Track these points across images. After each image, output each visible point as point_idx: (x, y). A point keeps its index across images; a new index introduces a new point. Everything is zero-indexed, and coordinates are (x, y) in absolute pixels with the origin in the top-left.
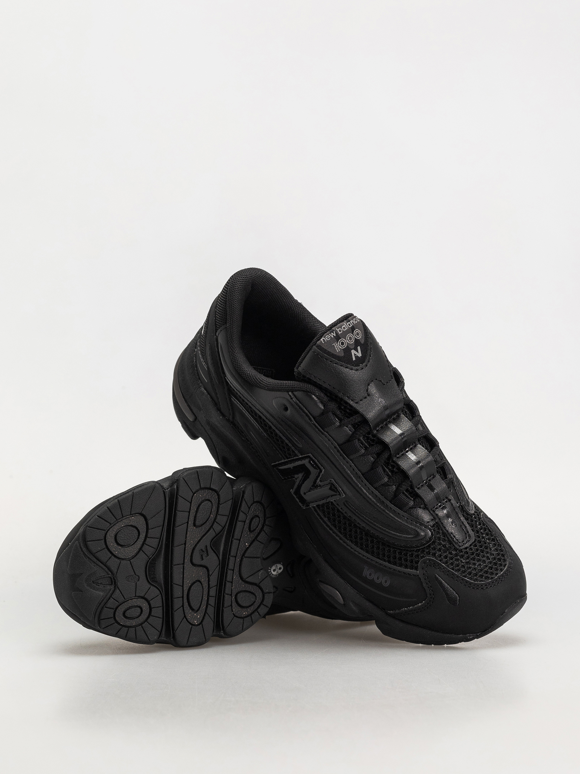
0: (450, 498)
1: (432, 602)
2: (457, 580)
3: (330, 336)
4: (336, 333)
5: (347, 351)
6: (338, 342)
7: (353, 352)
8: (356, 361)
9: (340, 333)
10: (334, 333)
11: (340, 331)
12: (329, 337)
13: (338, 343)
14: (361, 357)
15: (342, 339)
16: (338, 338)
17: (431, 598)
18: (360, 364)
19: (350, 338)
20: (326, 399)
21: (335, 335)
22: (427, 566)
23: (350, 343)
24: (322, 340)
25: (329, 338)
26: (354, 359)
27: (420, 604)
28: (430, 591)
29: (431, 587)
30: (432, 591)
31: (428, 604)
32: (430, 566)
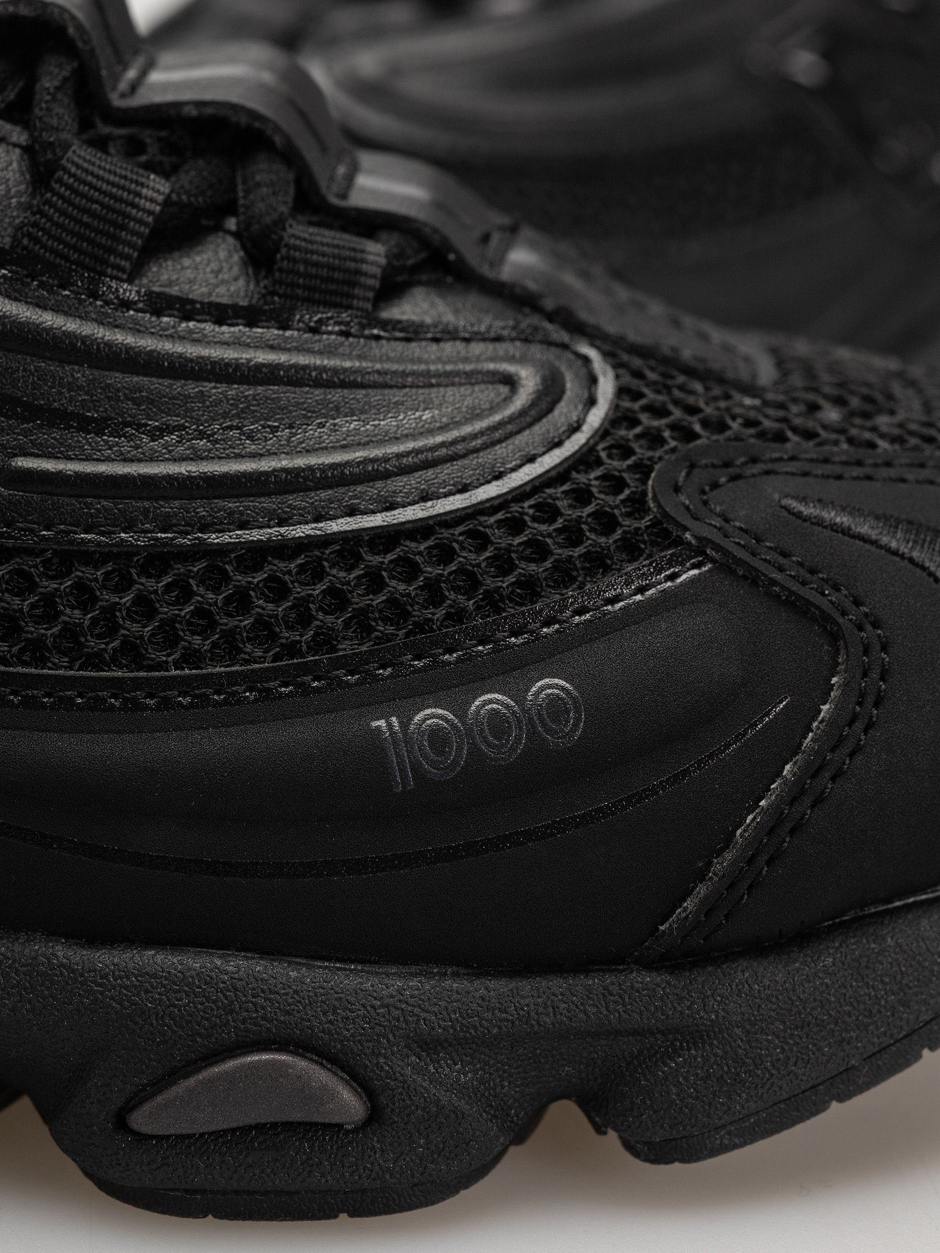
1: (885, 648)
17: (860, 628)
22: (704, 491)
27: (825, 708)
28: (827, 595)
29: (812, 572)
30: (836, 588)
31: (865, 674)
32: (715, 486)
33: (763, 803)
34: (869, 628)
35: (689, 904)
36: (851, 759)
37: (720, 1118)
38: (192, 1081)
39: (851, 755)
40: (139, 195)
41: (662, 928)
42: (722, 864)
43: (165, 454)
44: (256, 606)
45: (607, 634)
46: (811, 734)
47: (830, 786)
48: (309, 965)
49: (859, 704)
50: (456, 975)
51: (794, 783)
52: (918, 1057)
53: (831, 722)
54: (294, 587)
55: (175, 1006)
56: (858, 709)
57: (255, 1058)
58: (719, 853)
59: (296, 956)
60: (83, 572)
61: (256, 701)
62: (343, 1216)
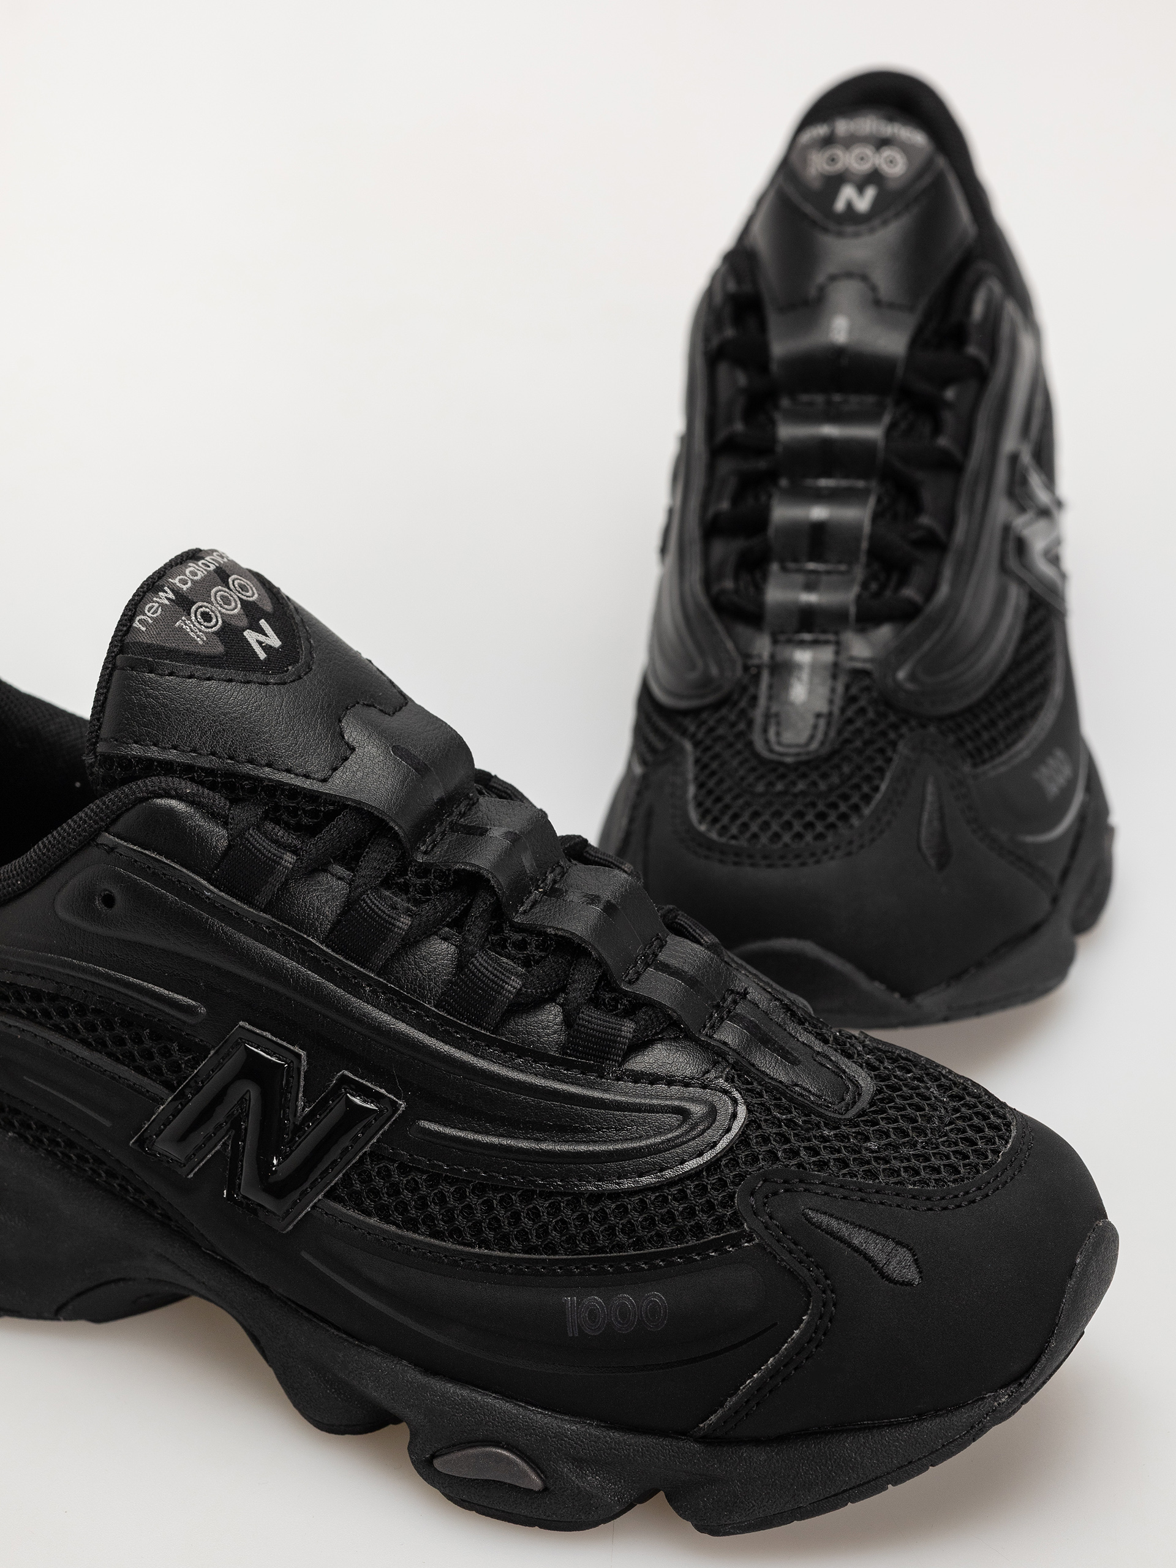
0: (739, 987)
1: (834, 1305)
2: (882, 1203)
3: (158, 603)
4: (173, 591)
5: (230, 634)
6: (189, 614)
7: (251, 636)
8: (269, 659)
9: (185, 588)
10: (167, 593)
11: (185, 582)
12: (156, 605)
13: (193, 618)
14: (281, 647)
15: (200, 604)
16: (183, 602)
17: (824, 1292)
18: (287, 667)
19: (226, 600)
20: (218, 800)
21: (171, 596)
22: (767, 1197)
23: (229, 612)
24: (136, 624)
25: (158, 608)
26: (262, 655)
27: (797, 1332)
28: (811, 1271)
29: (808, 1256)
30: (818, 1267)
31: (821, 1318)
32: (775, 1194)
33: (755, 1376)
34: (829, 1292)
35: (713, 1418)
36: (806, 1361)
37: (726, 1521)
38: (459, 1454)
39: (807, 1359)
40: (503, 988)
41: (701, 1425)
42: (730, 1402)
43: (493, 1131)
44: (523, 1222)
45: (692, 1272)
46: (786, 1345)
47: (793, 1372)
48: (525, 1407)
49: (815, 1332)
50: (597, 1426)
51: (771, 1369)
52: (884, 1488)
53: (797, 1342)
54: (544, 1215)
55: (456, 1416)
56: (814, 1335)
57: (494, 1450)
58: (731, 1396)
59: (520, 1401)
60: (443, 1186)
61: (511, 1274)
62: (536, 1527)
